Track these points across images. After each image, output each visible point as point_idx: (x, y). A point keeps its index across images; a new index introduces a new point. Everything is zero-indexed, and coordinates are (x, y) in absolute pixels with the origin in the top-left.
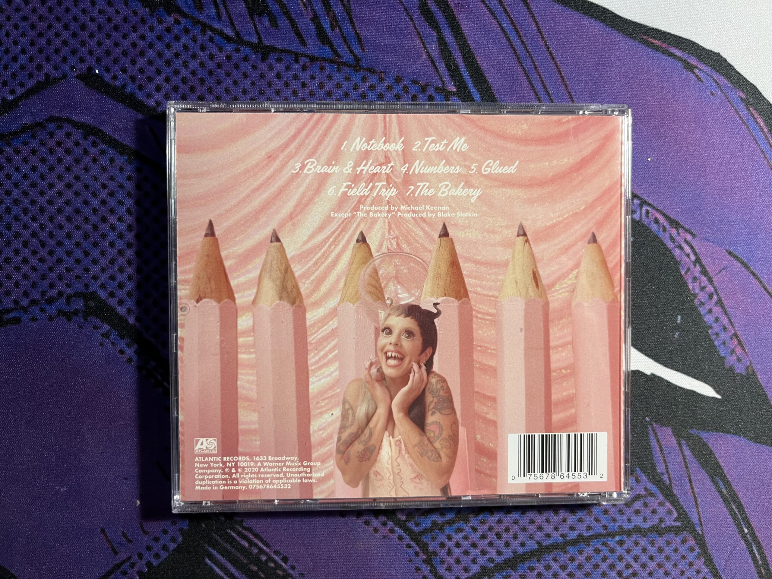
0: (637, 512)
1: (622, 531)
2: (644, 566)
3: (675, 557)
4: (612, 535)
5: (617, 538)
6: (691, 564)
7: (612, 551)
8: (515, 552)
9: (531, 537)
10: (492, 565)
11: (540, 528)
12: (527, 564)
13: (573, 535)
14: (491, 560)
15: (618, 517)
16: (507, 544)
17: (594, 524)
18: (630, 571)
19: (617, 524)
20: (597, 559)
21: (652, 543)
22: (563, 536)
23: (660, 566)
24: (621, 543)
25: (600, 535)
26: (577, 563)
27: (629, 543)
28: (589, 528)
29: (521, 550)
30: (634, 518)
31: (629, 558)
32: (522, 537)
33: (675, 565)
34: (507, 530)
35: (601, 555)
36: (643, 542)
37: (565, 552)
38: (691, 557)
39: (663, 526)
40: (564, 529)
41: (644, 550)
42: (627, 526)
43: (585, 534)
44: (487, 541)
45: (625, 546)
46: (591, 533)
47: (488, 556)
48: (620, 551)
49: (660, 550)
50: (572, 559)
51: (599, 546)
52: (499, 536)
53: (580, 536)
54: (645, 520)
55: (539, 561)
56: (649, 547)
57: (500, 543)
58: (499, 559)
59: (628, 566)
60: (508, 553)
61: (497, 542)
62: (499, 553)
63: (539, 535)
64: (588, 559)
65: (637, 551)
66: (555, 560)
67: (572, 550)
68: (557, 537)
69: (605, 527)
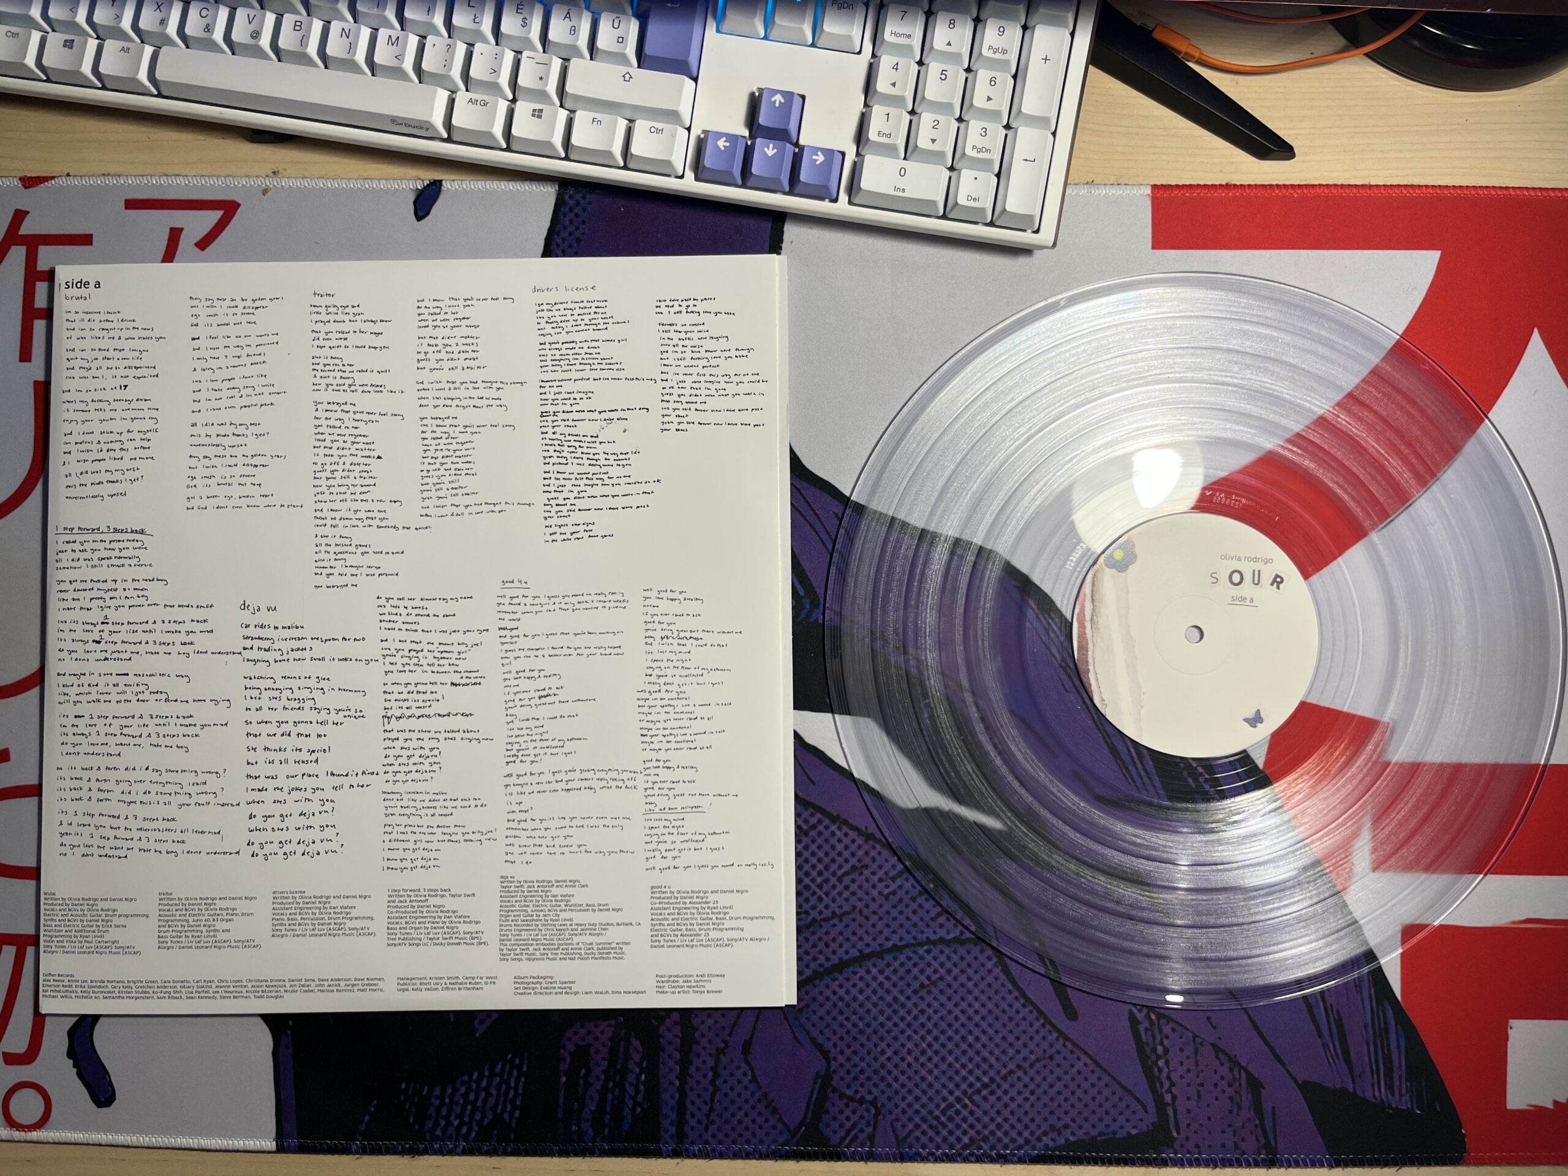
0: (941, 926)
1: (929, 941)
2: (949, 972)
3: (975, 964)
4: (921, 945)
5: (926, 947)
6: (990, 971)
7: (921, 958)
8: (840, 959)
9: (854, 946)
10: (822, 969)
11: (861, 939)
12: (851, 969)
13: (889, 944)
14: (821, 965)
15: (925, 929)
16: (834, 952)
17: (906, 936)
18: (938, 976)
19: (925, 936)
20: (910, 964)
21: (955, 952)
22: (880, 945)
23: (963, 972)
24: (928, 952)
25: (911, 945)
26: (892, 968)
27: (935, 951)
28: (901, 939)
29: (845, 957)
30: (939, 931)
31: (936, 964)
32: (846, 945)
33: (976, 972)
34: (834, 940)
35: (913, 962)
36: (947, 951)
37: (883, 959)
38: (989, 965)
39: (963, 937)
40: (880, 940)
41: (949, 958)
42: (933, 937)
43: (899, 944)
44: (817, 950)
45: (932, 954)
46: (903, 943)
47: (818, 962)
48: (928, 958)
49: (962, 958)
50: (888, 965)
51: (911, 955)
52: (827, 945)
53: (895, 946)
54: (948, 932)
55: (861, 966)
56: (953, 955)
57: (828, 952)
58: (827, 965)
59: (936, 971)
60: (835, 960)
61: (825, 950)
62: (828, 959)
63: (860, 945)
64: (902, 965)
65: (943, 958)
66: (874, 965)
67: (888, 958)
68: (875, 947)
69: (915, 938)
